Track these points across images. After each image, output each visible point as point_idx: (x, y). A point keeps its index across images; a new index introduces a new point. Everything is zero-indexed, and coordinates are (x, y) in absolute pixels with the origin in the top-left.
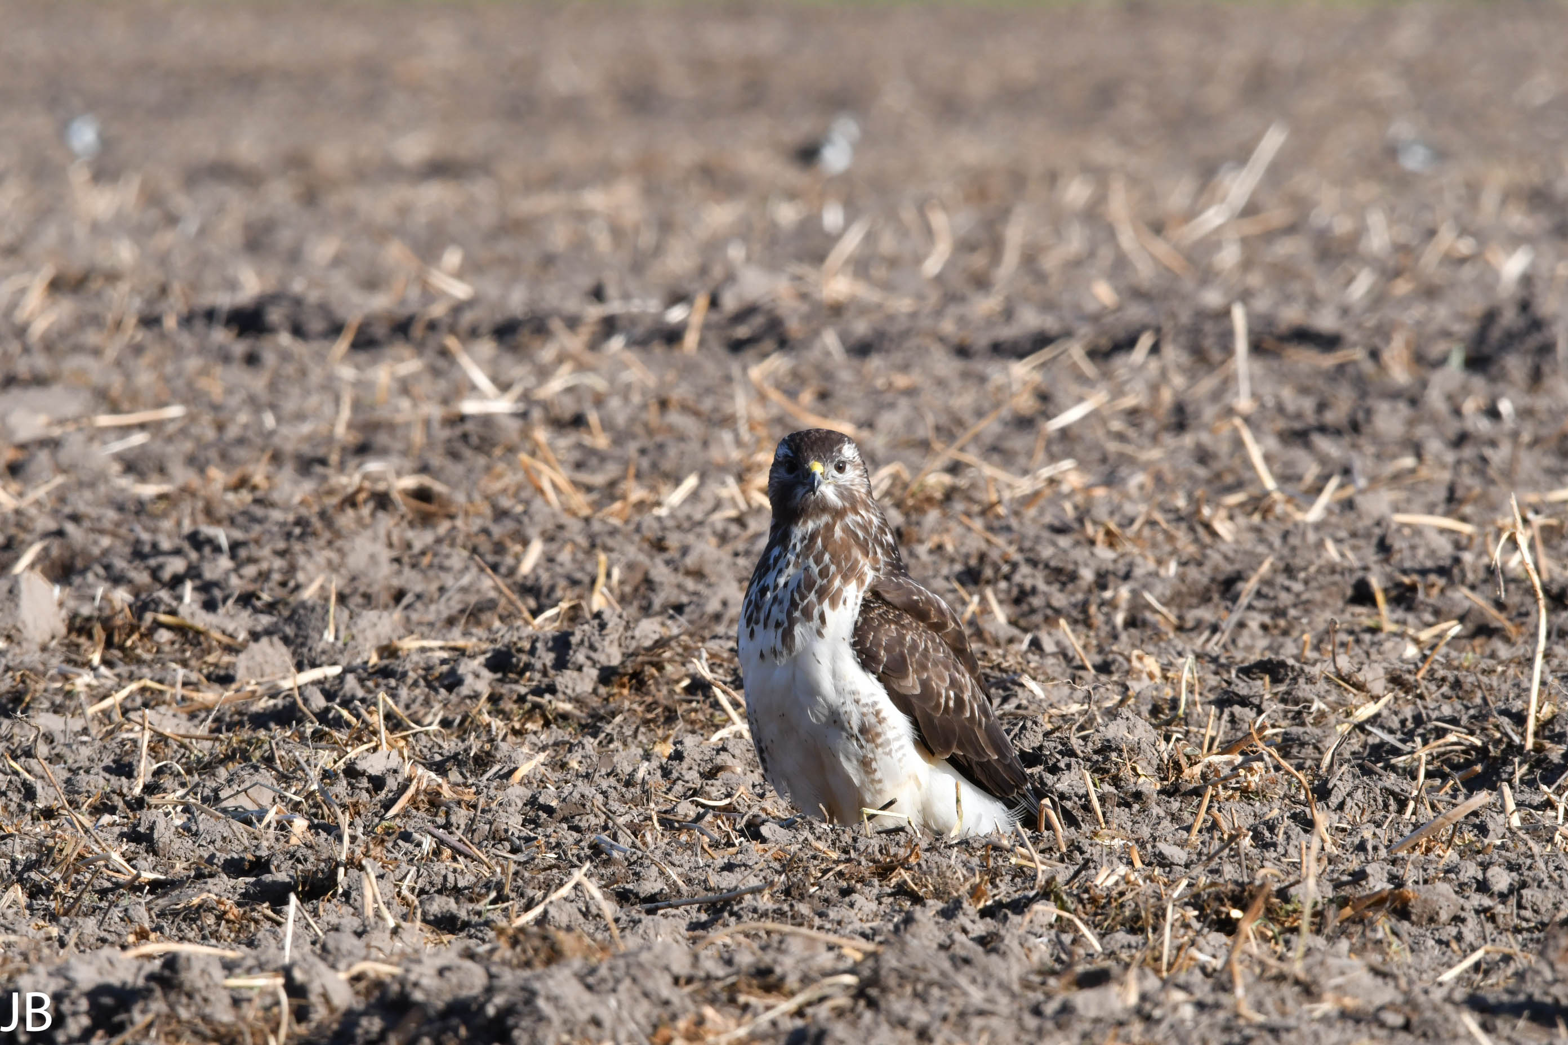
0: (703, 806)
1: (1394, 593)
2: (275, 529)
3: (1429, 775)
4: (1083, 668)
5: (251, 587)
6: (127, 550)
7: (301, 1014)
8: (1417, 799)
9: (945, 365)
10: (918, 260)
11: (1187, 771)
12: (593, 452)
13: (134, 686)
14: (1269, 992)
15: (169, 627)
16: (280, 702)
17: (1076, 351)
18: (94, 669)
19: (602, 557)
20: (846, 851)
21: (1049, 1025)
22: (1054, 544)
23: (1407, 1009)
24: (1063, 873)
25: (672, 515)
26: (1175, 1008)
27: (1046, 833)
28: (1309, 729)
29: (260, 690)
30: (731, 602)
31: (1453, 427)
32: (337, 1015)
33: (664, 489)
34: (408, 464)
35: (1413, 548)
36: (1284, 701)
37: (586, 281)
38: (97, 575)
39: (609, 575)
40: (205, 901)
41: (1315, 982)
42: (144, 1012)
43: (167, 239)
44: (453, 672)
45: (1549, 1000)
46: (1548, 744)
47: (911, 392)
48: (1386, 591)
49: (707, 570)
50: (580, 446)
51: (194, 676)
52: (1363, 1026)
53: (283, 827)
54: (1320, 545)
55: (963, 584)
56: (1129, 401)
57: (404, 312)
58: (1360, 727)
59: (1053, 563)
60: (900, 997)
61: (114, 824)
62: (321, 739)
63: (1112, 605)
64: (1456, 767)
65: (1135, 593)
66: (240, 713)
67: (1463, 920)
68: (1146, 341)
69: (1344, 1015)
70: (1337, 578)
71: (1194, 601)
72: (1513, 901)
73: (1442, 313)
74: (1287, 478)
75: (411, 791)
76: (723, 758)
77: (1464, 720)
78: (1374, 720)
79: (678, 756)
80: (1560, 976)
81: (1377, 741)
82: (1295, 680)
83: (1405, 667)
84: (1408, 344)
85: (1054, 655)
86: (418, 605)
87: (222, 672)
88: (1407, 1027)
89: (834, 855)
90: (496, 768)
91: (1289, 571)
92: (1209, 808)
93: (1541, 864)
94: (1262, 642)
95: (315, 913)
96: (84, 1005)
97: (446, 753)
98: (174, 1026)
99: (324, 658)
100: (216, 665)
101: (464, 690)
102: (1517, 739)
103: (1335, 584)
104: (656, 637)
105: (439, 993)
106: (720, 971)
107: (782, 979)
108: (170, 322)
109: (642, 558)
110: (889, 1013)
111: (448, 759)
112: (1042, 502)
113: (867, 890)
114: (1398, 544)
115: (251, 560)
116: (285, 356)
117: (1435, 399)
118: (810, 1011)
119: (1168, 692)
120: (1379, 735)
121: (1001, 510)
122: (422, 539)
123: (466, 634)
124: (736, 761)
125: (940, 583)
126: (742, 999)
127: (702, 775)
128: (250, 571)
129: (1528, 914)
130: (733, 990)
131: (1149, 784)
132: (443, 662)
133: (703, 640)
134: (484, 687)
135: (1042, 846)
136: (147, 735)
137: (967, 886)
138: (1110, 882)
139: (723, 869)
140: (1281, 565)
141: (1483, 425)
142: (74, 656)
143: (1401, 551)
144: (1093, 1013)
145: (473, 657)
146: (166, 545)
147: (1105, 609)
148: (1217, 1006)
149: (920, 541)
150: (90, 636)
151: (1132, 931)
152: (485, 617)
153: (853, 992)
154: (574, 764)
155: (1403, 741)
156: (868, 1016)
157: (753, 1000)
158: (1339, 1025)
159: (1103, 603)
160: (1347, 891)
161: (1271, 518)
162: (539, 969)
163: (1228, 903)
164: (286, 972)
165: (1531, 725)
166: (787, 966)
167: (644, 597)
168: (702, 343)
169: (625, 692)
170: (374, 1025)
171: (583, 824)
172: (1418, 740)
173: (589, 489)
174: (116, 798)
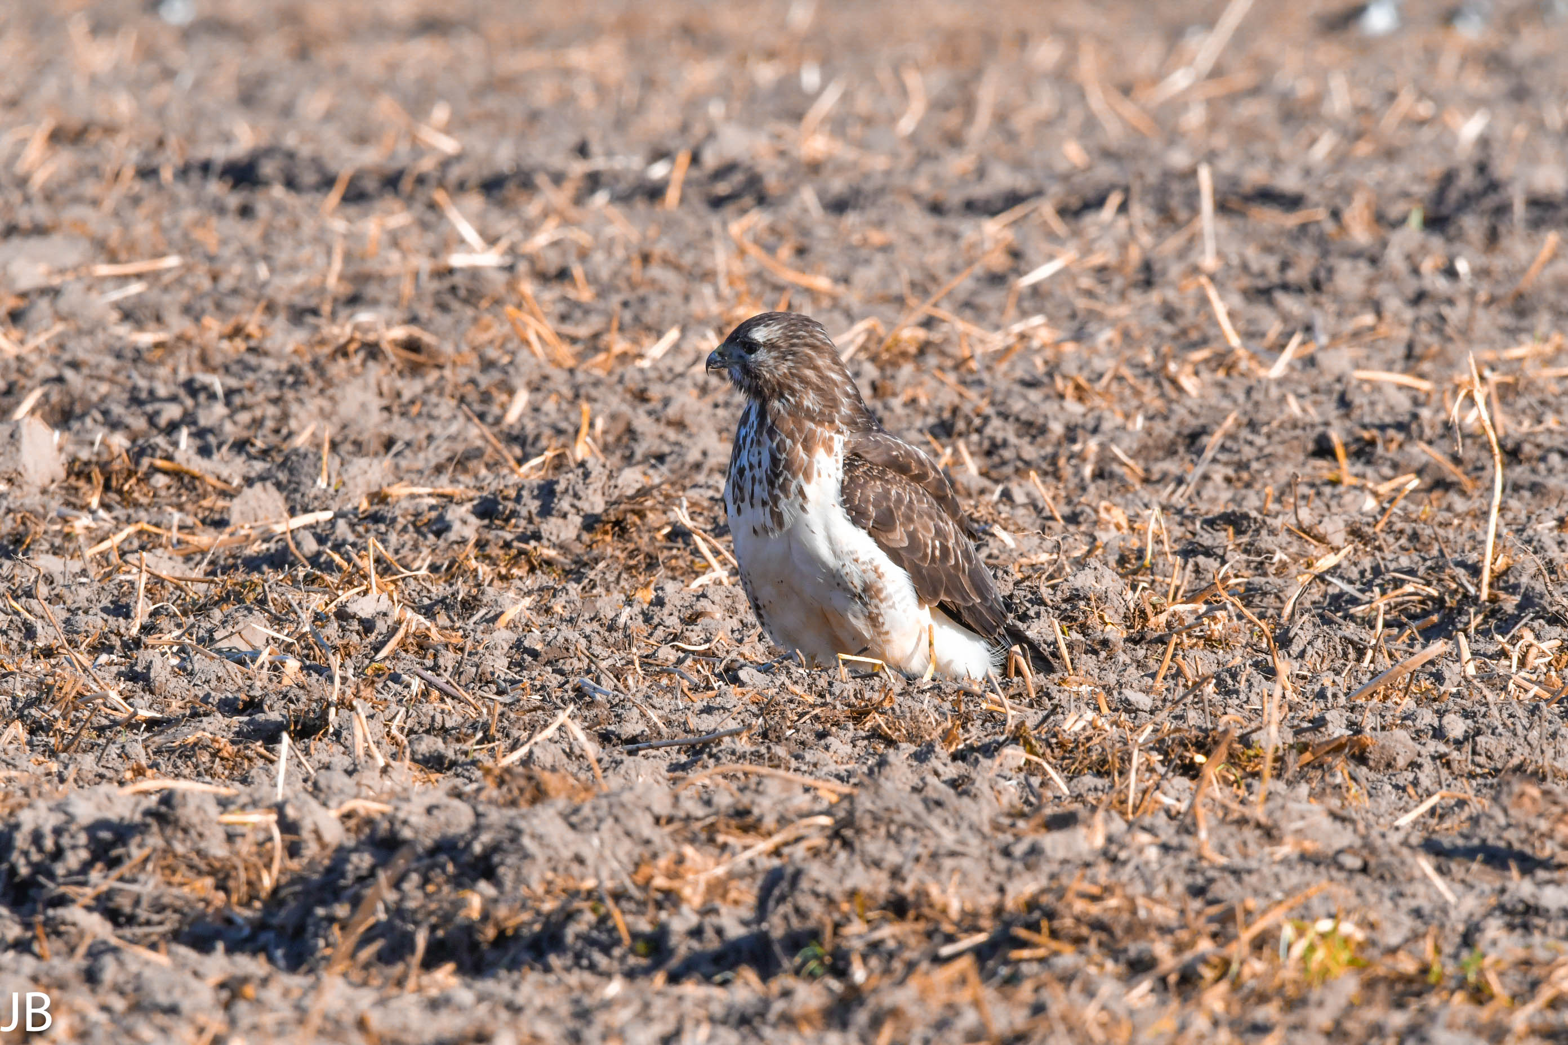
0: (684, 651)
1: (1354, 448)
2: (268, 377)
3: (1387, 625)
4: (1052, 518)
5: (245, 434)
6: (125, 396)
7: (293, 850)
8: (1374, 648)
9: (919, 222)
10: (893, 119)
11: (1153, 620)
12: (577, 304)
13: (131, 529)
14: (1232, 835)
15: (165, 472)
16: (273, 546)
17: (1047, 209)
18: (93, 512)
19: (586, 407)
20: (821, 695)
21: (1019, 866)
22: (1025, 398)
23: (1365, 853)
24: (1033, 716)
25: (654, 368)
26: (1141, 851)
27: (1015, 679)
28: (1271, 579)
29: (254, 534)
30: (710, 452)
31: (1411, 286)
32: (329, 852)
33: (646, 342)
34: (398, 315)
35: (1372, 404)
36: (1246, 551)
37: (570, 138)
38: (95, 421)
39: (592, 425)
40: (200, 739)
41: (1276, 826)
42: (140, 846)
43: (164, 91)
44: (441, 518)
45: (1502, 844)
46: (1502, 595)
47: (886, 248)
48: (1346, 445)
49: (688, 420)
50: (564, 299)
51: (190, 521)
52: (1322, 869)
53: (276, 668)
54: (1282, 400)
55: (936, 437)
56: (1097, 259)
57: (395, 165)
58: (1321, 577)
59: (1024, 417)
60: (873, 837)
61: (111, 663)
62: (313, 582)
63: (1082, 457)
64: (1413, 617)
65: (1102, 446)
66: (234, 557)
67: (1420, 766)
68: (1114, 200)
69: (1304, 858)
70: (1298, 432)
71: (1160, 454)
72: (1468, 747)
73: (1401, 174)
74: (1249, 335)
75: (401, 633)
76: (703, 604)
77: (1421, 572)
78: (1334, 570)
79: (660, 602)
80: (1513, 821)
81: (1337, 591)
82: (1257, 531)
83: (1365, 520)
84: (1368, 205)
85: (1024, 505)
86: (408, 453)
87: (217, 517)
88: (1364, 870)
89: (811, 699)
90: (483, 612)
91: (1253, 426)
92: (1174, 655)
93: (1495, 711)
94: (1226, 495)
95: (307, 752)
96: (83, 839)
97: (434, 597)
98: (170, 860)
99: (316, 504)
100: (211, 510)
101: (452, 536)
102: (1472, 590)
103: (1297, 438)
104: (638, 486)
105: (427, 832)
106: (699, 811)
107: (760, 820)
108: (167, 175)
109: (625, 409)
110: (863, 853)
111: (437, 602)
112: (1013, 357)
113: (842, 733)
114: (1358, 400)
115: (244, 407)
116: (278, 208)
117: (1394, 258)
118: (786, 851)
119: (1134, 543)
120: (1339, 585)
121: (974, 365)
122: (411, 388)
123: (454, 481)
124: (716, 607)
125: (914, 435)
126: (721, 838)
127: (682, 621)
128: (244, 417)
129: (1482, 760)
130: (711, 830)
131: (1116, 633)
132: (432, 508)
133: (684, 488)
134: (470, 533)
135: (1011, 692)
136: (145, 576)
137: (940, 730)
138: (1078, 727)
139: (702, 712)
140: (1245, 420)
141: (1441, 284)
142: (73, 499)
143: (1361, 407)
144: (1061, 854)
145: (460, 503)
146: (162, 391)
147: (1073, 462)
148: (1181, 848)
149: (895, 395)
150: (89, 479)
151: (1099, 774)
152: (472, 465)
153: (828, 832)
154: (558, 609)
155: (1362, 591)
156: (843, 856)
157: (731, 840)
158: (1299, 868)
159: (1071, 456)
160: (1307, 737)
161: (1234, 373)
162: (524, 808)
163: (1193, 749)
164: (279, 808)
165: (1486, 577)
166: (765, 807)
167: (627, 447)
168: (683, 200)
169: (608, 538)
170: (363, 861)
171: (567, 668)
172: (1377, 590)
173: (573, 340)
174: (113, 637)
